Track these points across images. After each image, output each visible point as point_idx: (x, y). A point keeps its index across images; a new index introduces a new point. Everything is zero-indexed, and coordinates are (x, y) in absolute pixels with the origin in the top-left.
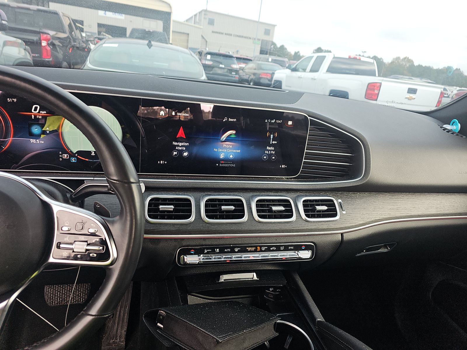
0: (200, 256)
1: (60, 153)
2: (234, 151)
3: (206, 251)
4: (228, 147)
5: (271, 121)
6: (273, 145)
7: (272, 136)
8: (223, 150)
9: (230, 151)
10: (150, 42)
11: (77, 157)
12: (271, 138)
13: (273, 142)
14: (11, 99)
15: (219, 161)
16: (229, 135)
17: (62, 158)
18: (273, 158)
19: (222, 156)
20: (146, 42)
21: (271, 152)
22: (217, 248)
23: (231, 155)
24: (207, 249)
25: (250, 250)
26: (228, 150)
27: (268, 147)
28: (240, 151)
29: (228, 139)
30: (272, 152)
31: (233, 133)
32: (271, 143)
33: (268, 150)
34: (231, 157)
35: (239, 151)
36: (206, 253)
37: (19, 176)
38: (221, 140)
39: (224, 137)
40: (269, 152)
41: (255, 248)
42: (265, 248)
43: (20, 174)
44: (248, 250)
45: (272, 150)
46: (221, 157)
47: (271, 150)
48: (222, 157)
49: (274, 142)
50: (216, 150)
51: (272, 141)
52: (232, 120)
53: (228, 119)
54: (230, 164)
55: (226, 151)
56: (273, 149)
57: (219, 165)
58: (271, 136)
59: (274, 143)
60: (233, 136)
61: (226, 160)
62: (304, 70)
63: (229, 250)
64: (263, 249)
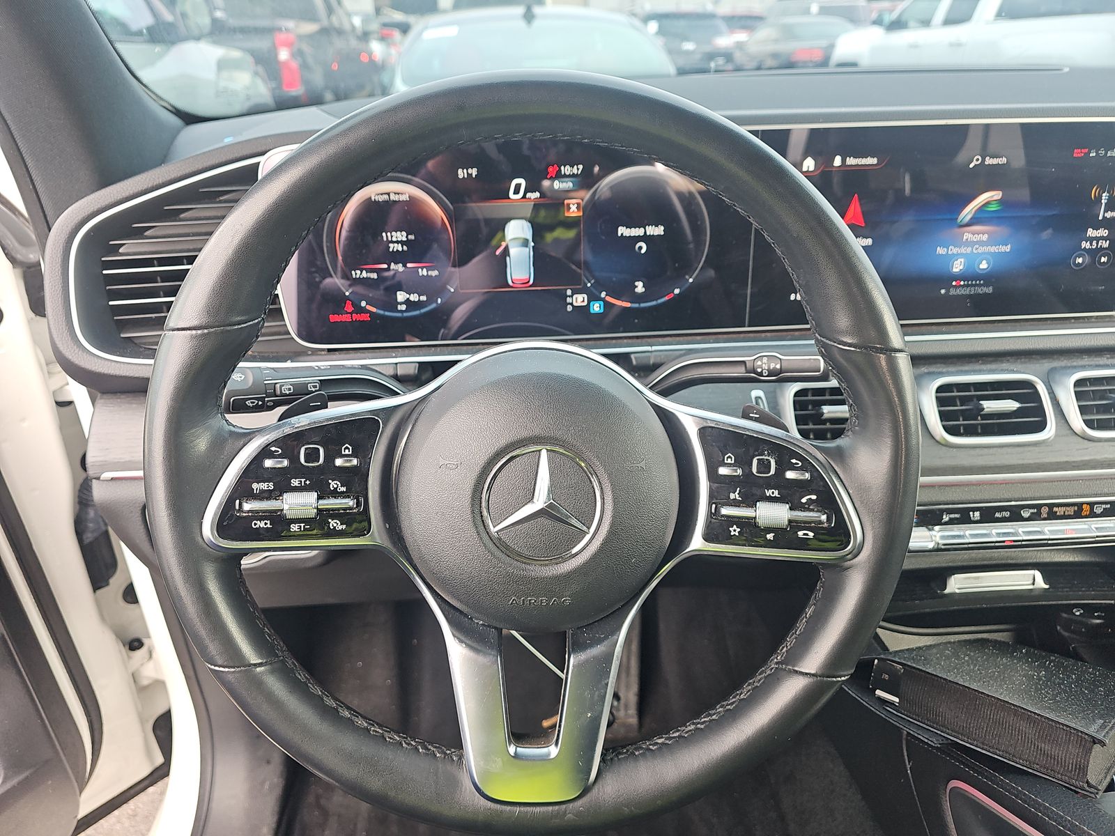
0: (933, 529)
1: (569, 292)
2: (993, 249)
3: (946, 518)
4: (976, 238)
5: (1106, 153)
6: (1106, 223)
7: (1105, 196)
8: (963, 250)
9: (982, 249)
10: (529, 9)
11: (603, 300)
12: (1103, 201)
13: (1106, 215)
14: (465, 171)
15: (946, 279)
16: (984, 205)
17: (572, 304)
18: (1103, 259)
19: (958, 267)
20: (519, 10)
21: (1097, 244)
22: (974, 510)
23: (984, 262)
24: (950, 511)
25: (1062, 513)
26: (977, 249)
27: (1089, 229)
28: (1009, 246)
29: (979, 218)
30: (1100, 244)
31: (995, 198)
32: (1100, 218)
33: (1091, 240)
34: (984, 265)
35: (1008, 248)
36: (946, 523)
37: (588, 348)
38: (959, 220)
39: (968, 212)
40: (1091, 245)
41: (1076, 508)
42: (1104, 506)
43: (584, 343)
44: (1058, 513)
45: (1102, 238)
46: (955, 270)
47: (1098, 239)
48: (957, 270)
49: (1109, 215)
50: (940, 251)
51: (1106, 211)
52: (995, 161)
53: (983, 160)
54: (980, 285)
55: (969, 250)
56: (1105, 235)
57: (948, 291)
58: (1103, 198)
59: (1108, 217)
60: (993, 208)
61: (970, 277)
62: (926, 23)
63: (1007, 514)
64: (1098, 510)
